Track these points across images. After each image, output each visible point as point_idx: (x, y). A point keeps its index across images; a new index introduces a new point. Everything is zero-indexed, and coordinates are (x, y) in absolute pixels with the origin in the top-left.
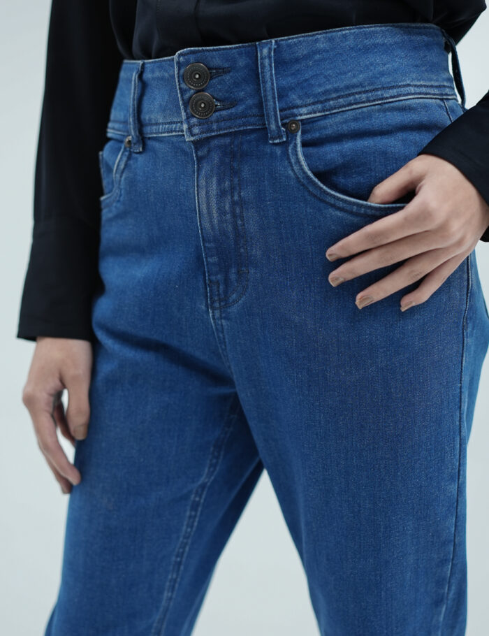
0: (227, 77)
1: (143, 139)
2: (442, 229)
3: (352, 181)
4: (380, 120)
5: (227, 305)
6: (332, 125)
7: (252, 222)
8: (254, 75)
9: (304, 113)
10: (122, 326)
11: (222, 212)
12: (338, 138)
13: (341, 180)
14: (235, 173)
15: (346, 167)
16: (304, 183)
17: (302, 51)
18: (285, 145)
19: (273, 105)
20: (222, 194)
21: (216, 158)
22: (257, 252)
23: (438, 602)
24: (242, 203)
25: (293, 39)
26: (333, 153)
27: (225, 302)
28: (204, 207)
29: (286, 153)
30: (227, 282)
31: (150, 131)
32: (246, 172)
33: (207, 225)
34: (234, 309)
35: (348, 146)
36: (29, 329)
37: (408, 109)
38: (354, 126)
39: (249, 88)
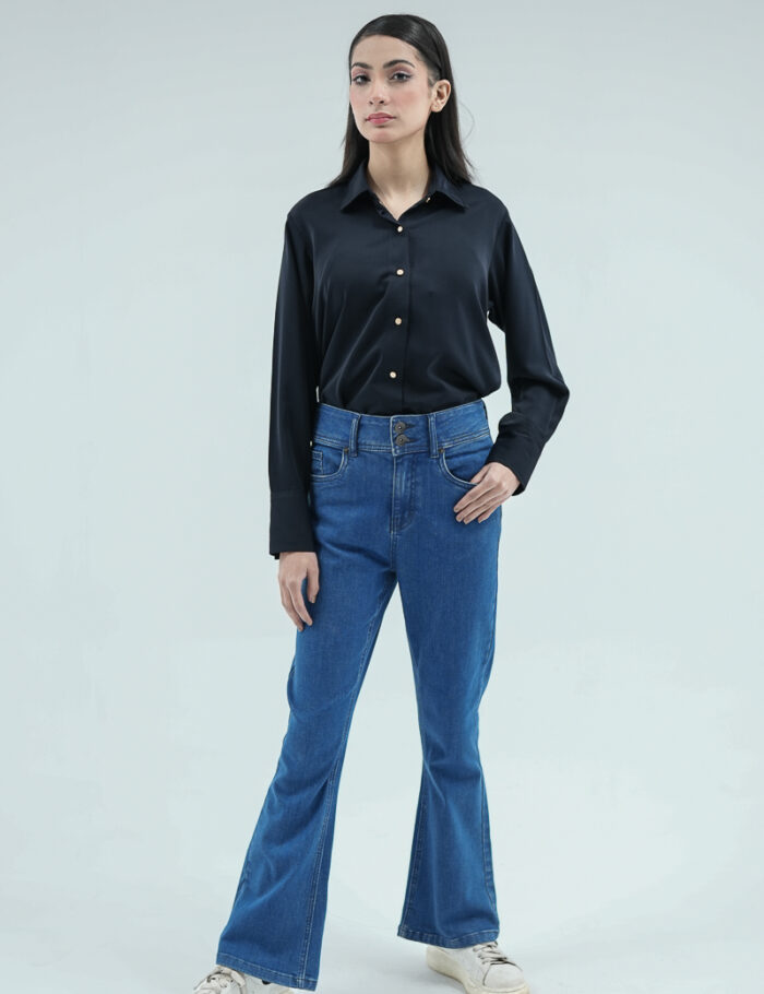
0: (414, 429)
1: (357, 450)
2: (499, 486)
3: (464, 473)
4: (473, 448)
5: (401, 529)
6: (456, 450)
7: (419, 491)
8: (427, 429)
9: (446, 445)
10: (343, 540)
11: (406, 487)
12: (457, 456)
13: (458, 473)
14: (413, 470)
15: (460, 468)
16: (445, 475)
17: (445, 418)
18: (438, 459)
19: (434, 441)
20: (407, 479)
21: (406, 463)
22: (420, 505)
23: (483, 664)
24: (416, 484)
25: (442, 412)
26: (456, 462)
27: (401, 527)
28: (398, 486)
29: (438, 463)
30: (402, 518)
31: (362, 447)
32: (419, 470)
33: (398, 493)
34: (404, 531)
35: (462, 458)
36: (280, 545)
37: (482, 441)
38: (465, 450)
39: (423, 434)
